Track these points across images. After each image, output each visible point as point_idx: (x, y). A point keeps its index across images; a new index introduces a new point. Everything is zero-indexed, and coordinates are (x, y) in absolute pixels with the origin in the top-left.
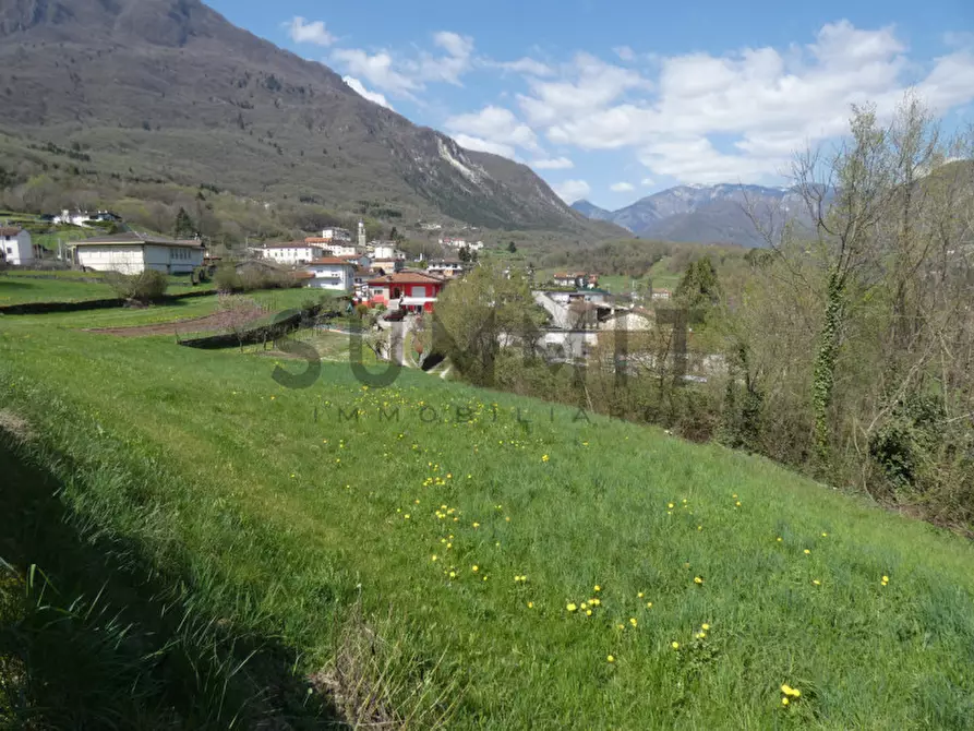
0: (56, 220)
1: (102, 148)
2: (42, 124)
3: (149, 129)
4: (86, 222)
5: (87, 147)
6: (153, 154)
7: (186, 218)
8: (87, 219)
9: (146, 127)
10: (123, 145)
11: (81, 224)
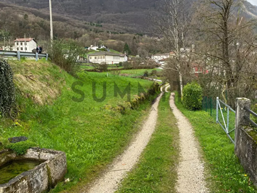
0: (89, 48)
1: (107, 22)
2: (89, 15)
3: (122, 13)
4: (97, 49)
5: (102, 22)
6: (123, 23)
7: (127, 46)
8: (97, 48)
9: (121, 13)
10: (113, 20)
11: (96, 50)
